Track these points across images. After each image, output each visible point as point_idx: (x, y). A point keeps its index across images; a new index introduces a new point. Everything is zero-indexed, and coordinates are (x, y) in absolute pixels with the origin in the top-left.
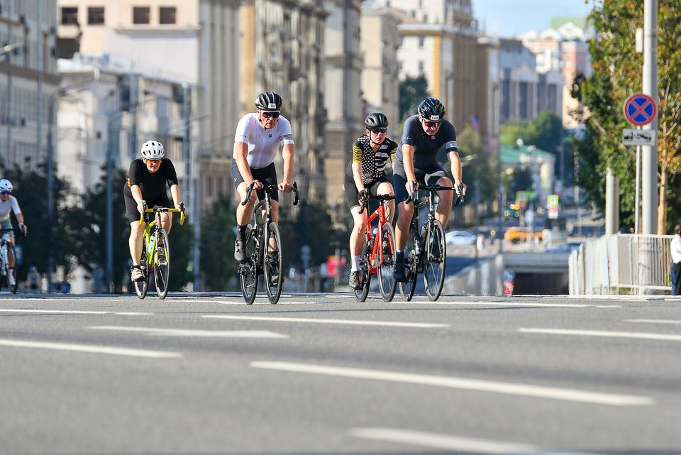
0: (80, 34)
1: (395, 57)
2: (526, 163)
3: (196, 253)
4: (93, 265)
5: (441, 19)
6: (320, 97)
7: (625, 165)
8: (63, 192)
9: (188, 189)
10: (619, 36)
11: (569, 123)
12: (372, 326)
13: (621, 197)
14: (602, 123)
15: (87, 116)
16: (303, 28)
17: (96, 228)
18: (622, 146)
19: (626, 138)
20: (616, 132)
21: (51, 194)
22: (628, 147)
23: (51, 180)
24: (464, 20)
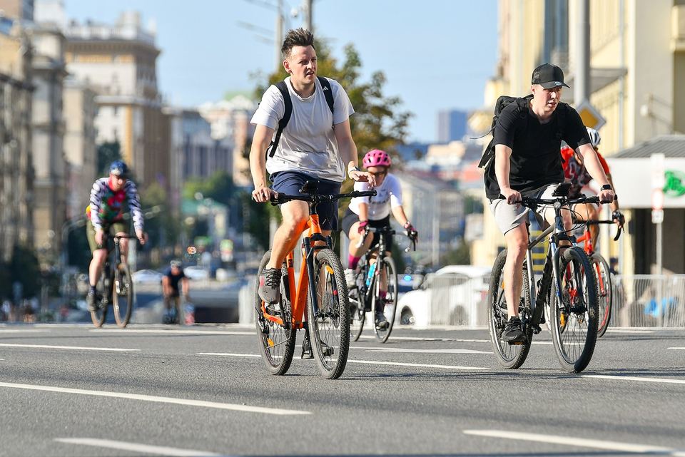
1: (92, 123)
2: (204, 215)
5: (133, 91)
6: (30, 158)
11: (239, 180)
16: (15, 98)
24: (151, 92)
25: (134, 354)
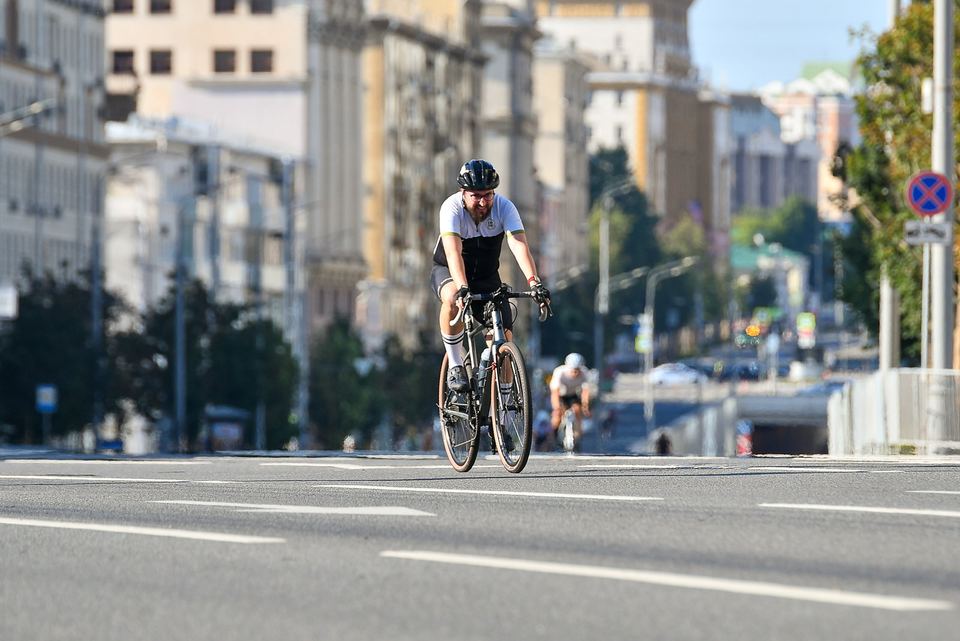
0: (138, 89)
1: (582, 118)
2: (768, 270)
3: (302, 396)
4: (157, 413)
5: (648, 65)
7: (908, 272)
8: (114, 309)
9: (290, 304)
10: (900, 90)
11: (828, 213)
12: (552, 499)
13: (903, 317)
14: (877, 212)
15: (148, 203)
16: (453, 77)
17: (161, 361)
18: (903, 246)
19: (910, 234)
20: (896, 225)
21: (96, 312)
22: (912, 247)
23: (97, 293)
24: (679, 67)
25: (653, 505)
